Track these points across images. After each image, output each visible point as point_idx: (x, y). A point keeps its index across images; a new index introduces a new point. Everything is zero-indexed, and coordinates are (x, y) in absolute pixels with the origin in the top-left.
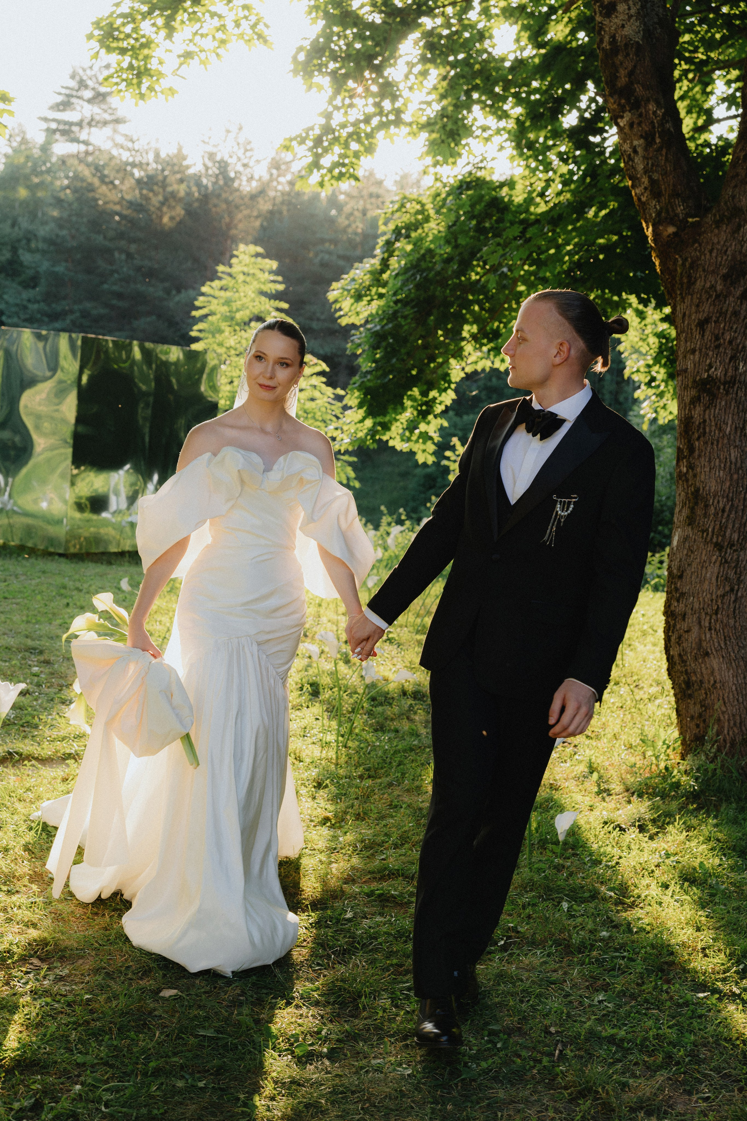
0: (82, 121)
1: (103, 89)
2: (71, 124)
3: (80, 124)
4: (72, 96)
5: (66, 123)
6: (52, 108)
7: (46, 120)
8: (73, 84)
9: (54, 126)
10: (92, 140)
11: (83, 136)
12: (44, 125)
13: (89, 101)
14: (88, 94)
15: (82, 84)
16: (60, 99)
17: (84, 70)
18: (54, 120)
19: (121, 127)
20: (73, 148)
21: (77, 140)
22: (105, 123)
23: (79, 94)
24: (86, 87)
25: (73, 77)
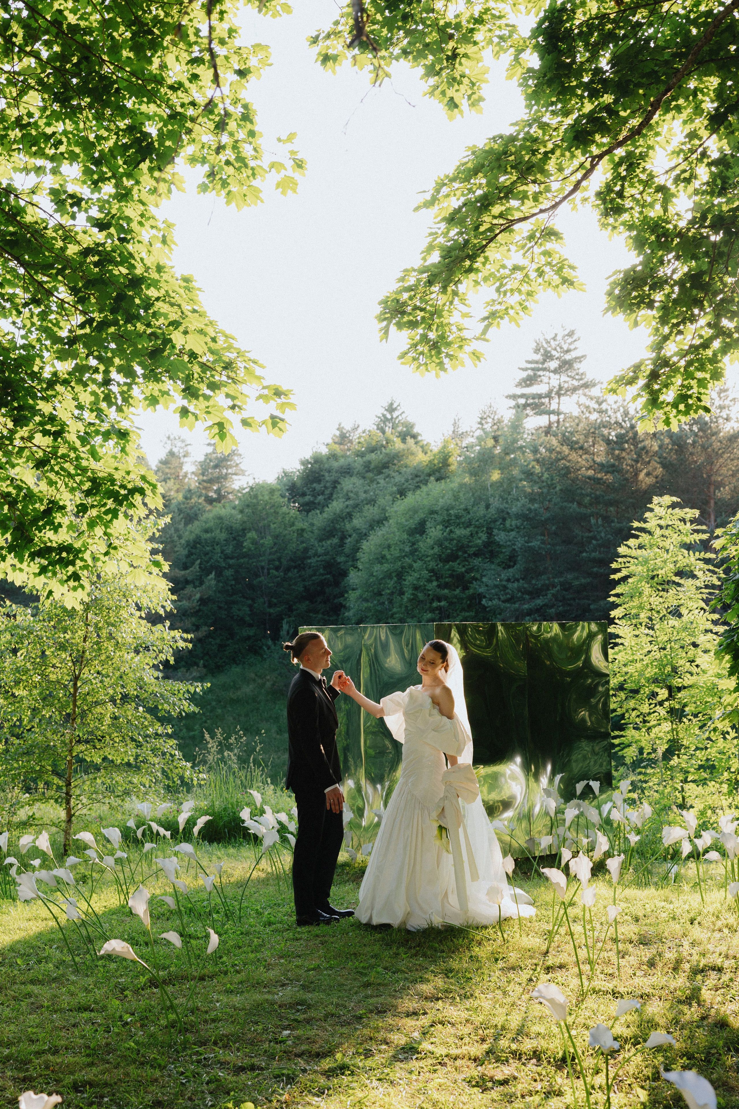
0: (550, 391)
1: (568, 357)
2: (540, 396)
3: (548, 395)
4: (539, 370)
5: (534, 396)
6: (519, 385)
7: (514, 397)
8: (536, 358)
9: (522, 401)
10: (563, 408)
11: (554, 406)
12: (512, 403)
13: (555, 371)
14: (553, 365)
15: (548, 356)
16: (524, 374)
17: (548, 342)
18: (522, 396)
19: (591, 391)
20: (543, 421)
21: (549, 413)
22: (575, 389)
23: (546, 365)
24: (551, 358)
25: (537, 351)
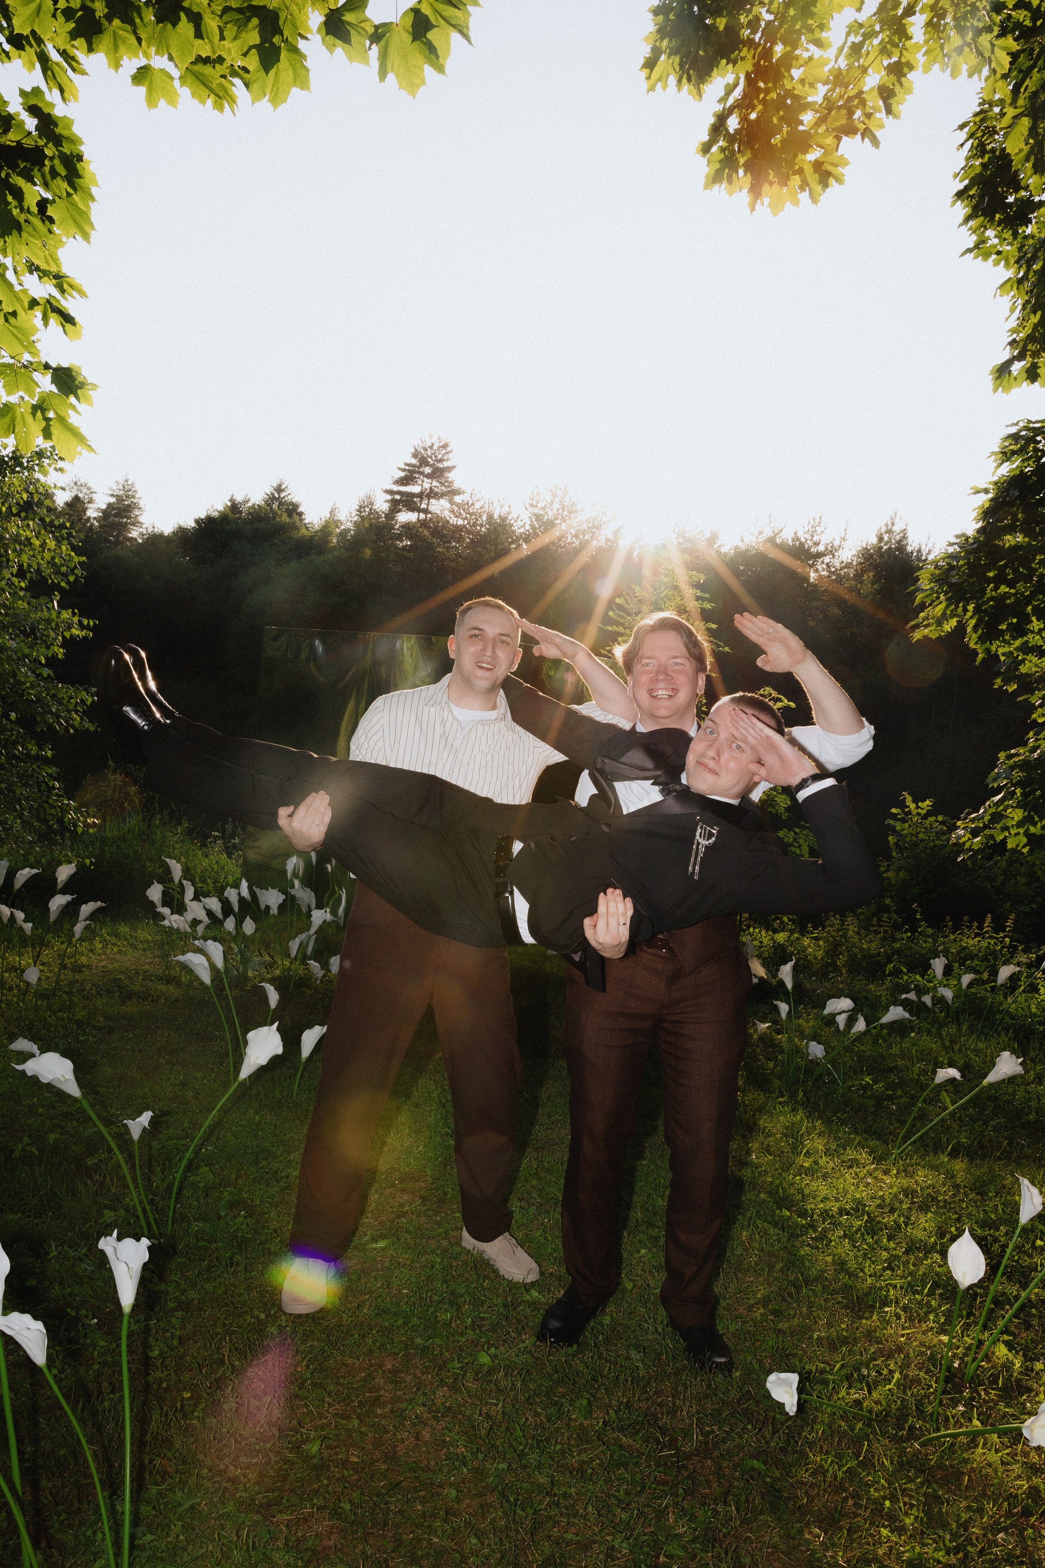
0: (422, 493)
1: (440, 465)
2: (413, 495)
3: (420, 495)
4: (415, 472)
5: (408, 495)
6: (397, 482)
7: (391, 492)
8: (414, 461)
9: (398, 497)
10: (432, 508)
11: (423, 506)
12: (389, 497)
13: (428, 476)
14: (428, 470)
15: (424, 462)
16: (403, 474)
17: (425, 449)
18: (398, 493)
19: (458, 499)
20: (415, 517)
21: (419, 510)
22: (442, 495)
23: (422, 469)
24: (427, 464)
25: (415, 456)
